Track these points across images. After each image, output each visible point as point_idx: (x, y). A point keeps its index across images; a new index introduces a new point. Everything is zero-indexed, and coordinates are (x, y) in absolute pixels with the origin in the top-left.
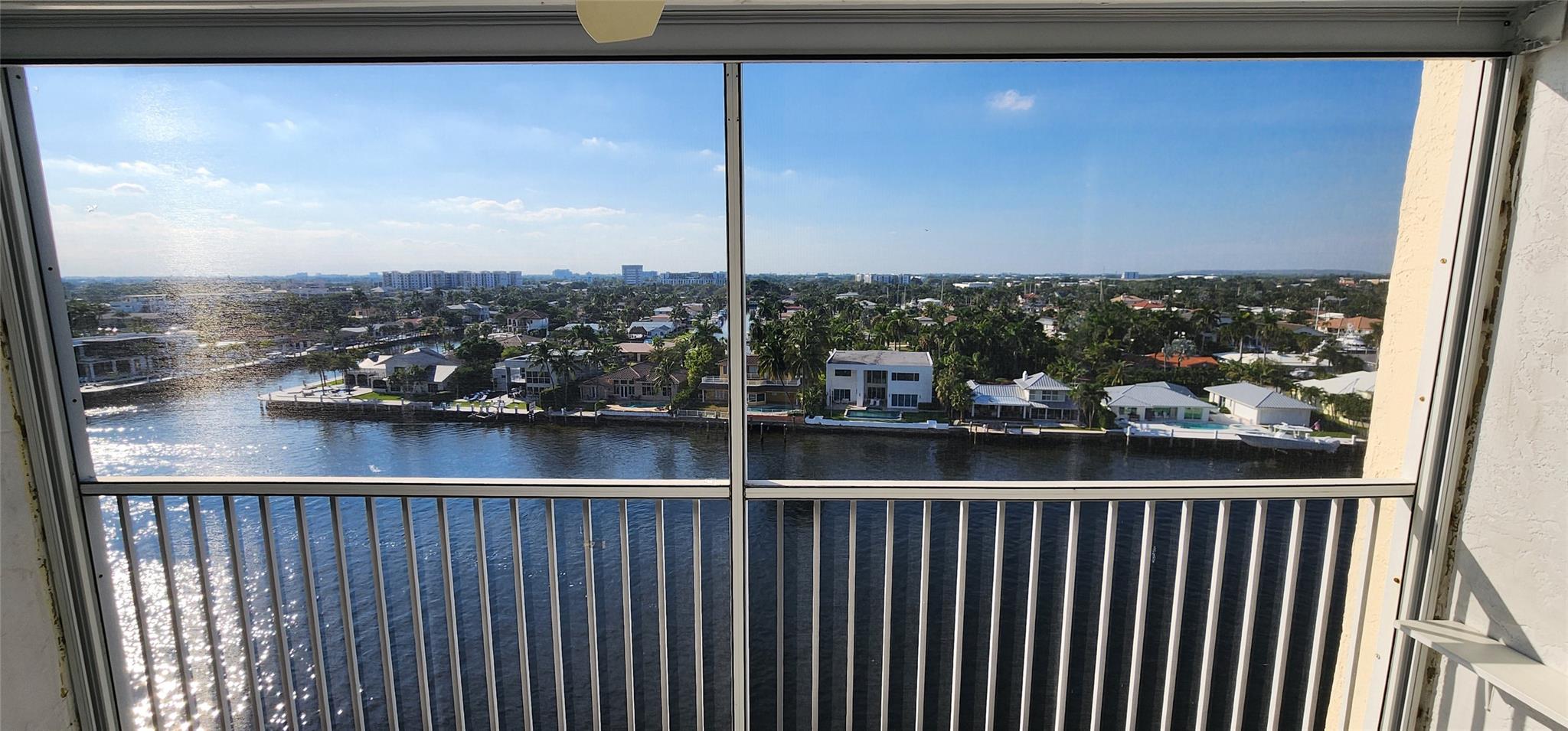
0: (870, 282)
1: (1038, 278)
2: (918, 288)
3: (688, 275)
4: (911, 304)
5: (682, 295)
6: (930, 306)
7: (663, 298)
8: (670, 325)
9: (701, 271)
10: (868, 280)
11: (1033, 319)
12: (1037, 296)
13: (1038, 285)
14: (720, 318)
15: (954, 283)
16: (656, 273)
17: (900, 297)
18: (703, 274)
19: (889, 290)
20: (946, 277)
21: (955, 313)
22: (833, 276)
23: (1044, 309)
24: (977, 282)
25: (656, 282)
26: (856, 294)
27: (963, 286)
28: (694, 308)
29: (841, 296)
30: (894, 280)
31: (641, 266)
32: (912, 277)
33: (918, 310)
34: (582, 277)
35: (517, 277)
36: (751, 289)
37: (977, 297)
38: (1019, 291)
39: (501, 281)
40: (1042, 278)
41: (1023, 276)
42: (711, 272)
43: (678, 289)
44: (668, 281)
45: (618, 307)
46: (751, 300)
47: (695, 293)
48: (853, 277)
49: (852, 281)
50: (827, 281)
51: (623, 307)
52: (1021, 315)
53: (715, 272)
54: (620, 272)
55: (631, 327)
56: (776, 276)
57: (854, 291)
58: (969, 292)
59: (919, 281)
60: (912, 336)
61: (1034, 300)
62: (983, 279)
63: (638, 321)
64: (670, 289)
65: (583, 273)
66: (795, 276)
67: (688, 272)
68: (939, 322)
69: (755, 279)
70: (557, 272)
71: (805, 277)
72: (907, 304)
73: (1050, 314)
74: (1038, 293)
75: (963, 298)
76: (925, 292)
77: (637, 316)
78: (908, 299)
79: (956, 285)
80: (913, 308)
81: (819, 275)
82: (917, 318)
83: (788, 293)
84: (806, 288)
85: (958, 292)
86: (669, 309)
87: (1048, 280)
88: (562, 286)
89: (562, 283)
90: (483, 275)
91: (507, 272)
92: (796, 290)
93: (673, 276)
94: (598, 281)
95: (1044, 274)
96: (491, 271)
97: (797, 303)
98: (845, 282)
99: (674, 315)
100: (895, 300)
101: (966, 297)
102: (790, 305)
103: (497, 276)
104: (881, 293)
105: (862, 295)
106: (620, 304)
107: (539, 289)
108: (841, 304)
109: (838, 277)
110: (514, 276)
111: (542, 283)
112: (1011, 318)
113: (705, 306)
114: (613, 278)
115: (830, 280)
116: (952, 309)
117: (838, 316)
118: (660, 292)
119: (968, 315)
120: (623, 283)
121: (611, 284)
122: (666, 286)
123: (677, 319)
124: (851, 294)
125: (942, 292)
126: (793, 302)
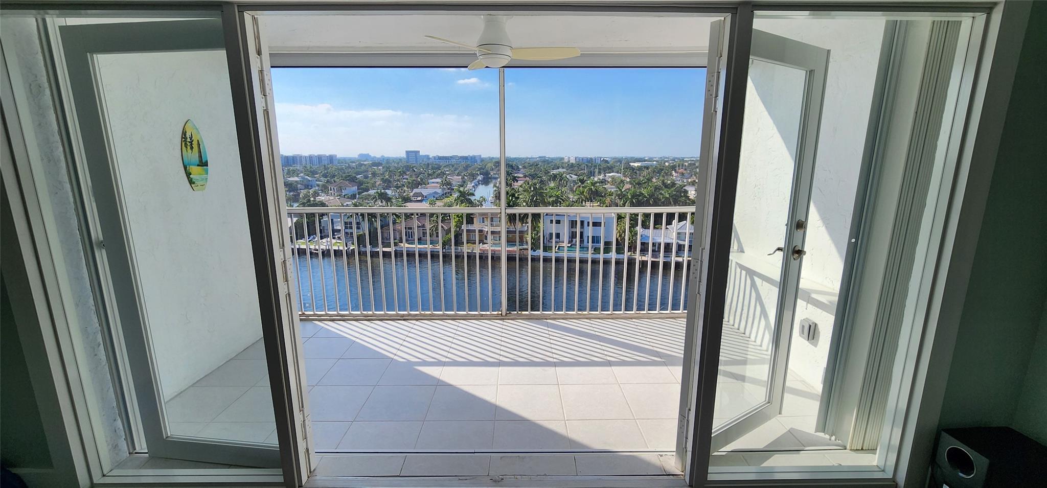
1: (687, 159)
2: (607, 166)
3: (451, 157)
4: (601, 177)
5: (447, 171)
6: (613, 178)
7: (434, 173)
8: (439, 191)
9: (460, 155)
10: (573, 161)
11: (682, 187)
12: (685, 172)
13: (687, 164)
14: (473, 186)
15: (631, 162)
16: (428, 156)
17: (594, 172)
19: (588, 167)
20: (626, 158)
21: (630, 183)
22: (549, 158)
23: (690, 180)
24: (646, 162)
25: (429, 162)
26: (565, 170)
27: (636, 164)
28: (456, 180)
29: (555, 172)
30: (590, 161)
31: (419, 152)
32: (602, 159)
33: (606, 181)
34: (379, 159)
35: (334, 158)
36: (494, 167)
37: (645, 173)
38: (673, 168)
39: (323, 161)
40: (689, 159)
41: (677, 158)
42: (466, 155)
43: (445, 167)
44: (437, 162)
45: (404, 179)
46: (494, 174)
47: (456, 169)
48: (563, 159)
49: (563, 161)
50: (545, 161)
51: (407, 179)
52: (673, 184)
53: (469, 156)
54: (404, 155)
55: (413, 192)
57: (563, 168)
58: (640, 169)
59: (607, 162)
60: (601, 198)
61: (683, 174)
62: (651, 160)
63: (417, 188)
64: (439, 167)
65: (378, 156)
66: (523, 158)
67: (451, 155)
68: (619, 188)
69: (497, 160)
70: (361, 155)
71: (530, 158)
72: (599, 177)
73: (693, 183)
74: (685, 170)
75: (636, 173)
76: (610, 169)
77: (417, 185)
78: (600, 173)
79: (632, 164)
80: (603, 179)
81: (540, 157)
82: (605, 186)
83: (518, 169)
84: (531, 166)
85: (633, 169)
86: (439, 180)
87: (693, 161)
88: (365, 165)
89: (365, 163)
90: (311, 157)
91: (327, 155)
92: (524, 167)
93: (440, 158)
94: (388, 160)
95: (691, 156)
96: (316, 154)
97: (525, 176)
98: (558, 162)
99: (443, 184)
100: (592, 174)
101: (638, 172)
102: (520, 177)
103: (320, 158)
104: (582, 170)
105: (569, 171)
106: (405, 177)
107: (349, 167)
108: (554, 177)
109: (553, 159)
110: (331, 158)
111: (351, 162)
112: (666, 186)
113: (463, 178)
114: (400, 159)
115: (548, 160)
116: (628, 180)
117: (552, 185)
118: (432, 168)
119: (639, 184)
120: (407, 163)
121: (398, 163)
122: (436, 164)
123: (444, 187)
124: (561, 170)
125: (622, 169)
126: (522, 175)
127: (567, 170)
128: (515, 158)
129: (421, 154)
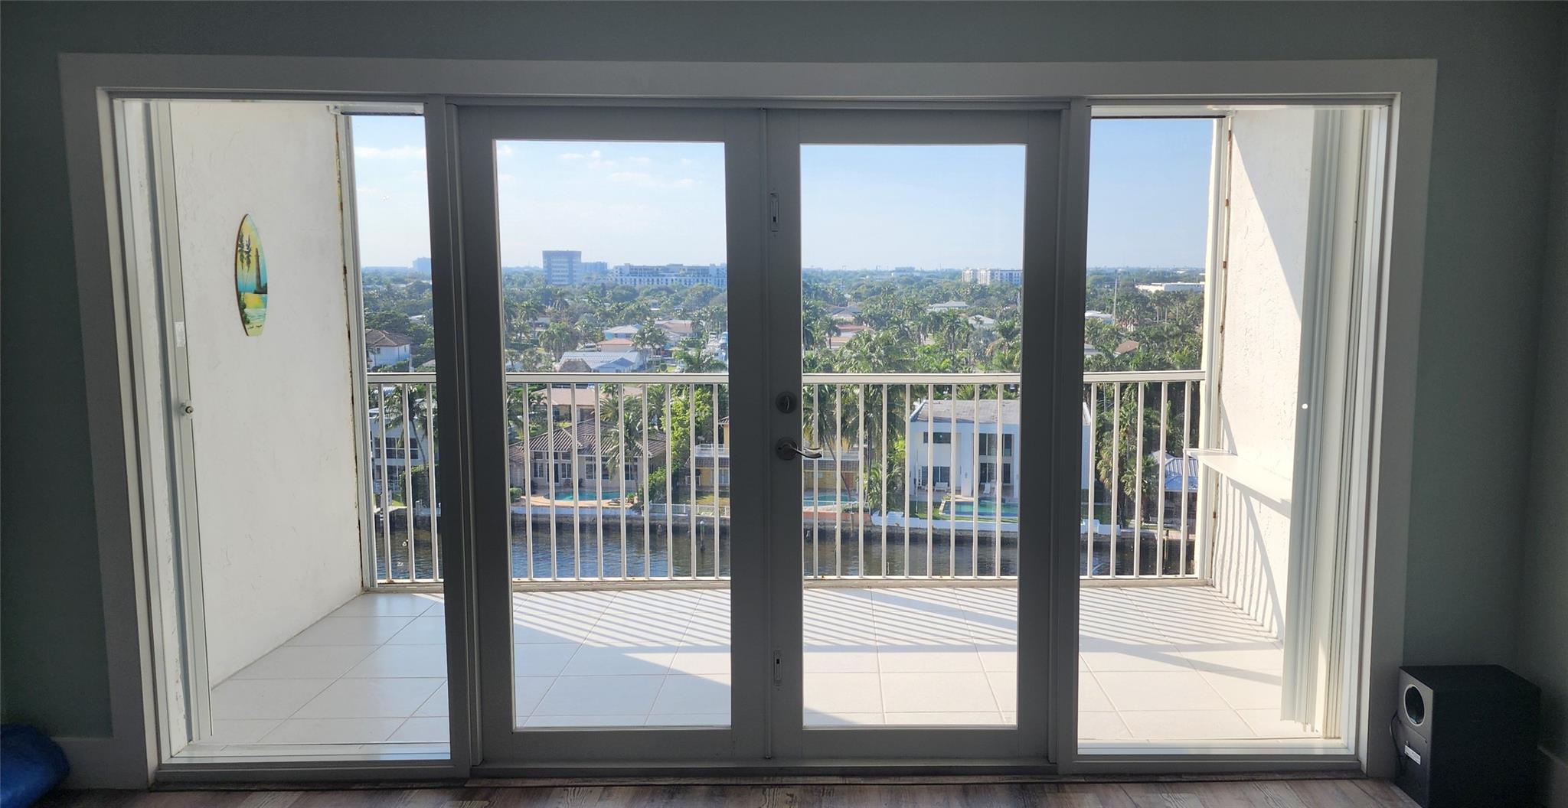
0: (988, 284)
3: (667, 269)
5: (655, 305)
7: (619, 309)
8: (633, 357)
9: (689, 262)
10: (984, 280)
15: (1138, 282)
16: (603, 265)
18: (691, 269)
20: (1125, 273)
21: (1136, 336)
22: (922, 271)
24: (1179, 283)
25: (606, 282)
26: (963, 304)
27: (1153, 289)
29: (937, 308)
31: (579, 253)
43: (647, 294)
44: (628, 281)
45: (537, 325)
47: (678, 300)
48: (957, 274)
49: (957, 281)
50: (912, 280)
51: (547, 326)
54: (539, 263)
55: (563, 361)
56: (822, 273)
57: (959, 298)
58: (1163, 299)
62: (1191, 277)
63: (574, 349)
64: (632, 295)
66: (856, 273)
67: (664, 264)
68: (1106, 351)
71: (872, 274)
75: (1151, 309)
77: (570, 341)
79: (1141, 287)
81: (898, 270)
83: (842, 302)
84: (874, 292)
85: (1142, 300)
86: (631, 329)
92: (858, 297)
93: (635, 271)
97: (859, 320)
98: (944, 284)
99: (642, 338)
102: (846, 323)
104: (1008, 303)
105: (974, 307)
106: (541, 320)
107: (390, 293)
108: (937, 321)
109: (931, 274)
113: (694, 325)
114: (527, 274)
115: (918, 279)
116: (1131, 329)
117: (930, 341)
118: (615, 298)
119: (1159, 338)
120: (547, 282)
121: (522, 284)
122: (623, 288)
123: (646, 346)
124: (953, 304)
125: (1118, 300)
126: (850, 318)
127: (970, 303)
128: (834, 273)
129: (584, 259)
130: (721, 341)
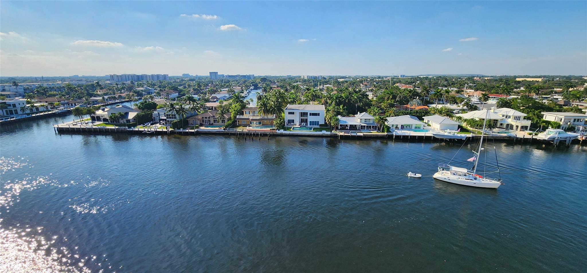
0: (307, 79)
1: (369, 77)
2: (325, 81)
3: (236, 76)
4: (321, 87)
5: (233, 84)
6: (328, 88)
7: (225, 85)
8: (227, 95)
9: (241, 74)
10: (306, 78)
11: (364, 92)
12: (367, 84)
13: (369, 80)
14: (248, 93)
15: (338, 79)
16: (223, 75)
17: (317, 84)
18: (242, 76)
19: (315, 81)
20: (335, 77)
21: (336, 90)
22: (293, 76)
23: (370, 89)
24: (347, 79)
25: (223, 79)
26: (301, 83)
27: (341, 80)
28: (237, 89)
29: (295, 84)
30: (315, 78)
31: (217, 72)
32: (322, 77)
33: (324, 89)
34: (194, 77)
35: (167, 77)
36: (260, 81)
37: (346, 85)
38: (361, 82)
39: (160, 78)
40: (371, 77)
41: (364, 76)
42: (245, 75)
43: (232, 81)
44: (228, 79)
45: (207, 88)
46: (260, 85)
47: (239, 83)
48: (300, 77)
49: (300, 78)
50: (290, 78)
51: (208, 88)
52: (360, 91)
53: (247, 75)
54: (209, 75)
55: (212, 96)
56: (271, 76)
57: (300, 82)
58: (343, 82)
59: (325, 78)
60: (320, 99)
61: (366, 85)
62: (349, 77)
63: (215, 94)
64: (229, 82)
65: (194, 75)
66: (278, 76)
67: (236, 75)
68: (329, 94)
69: (262, 78)
70: (184, 75)
71: (282, 77)
72: (320, 87)
73: (372, 90)
74: (368, 83)
76: (327, 83)
77: (214, 92)
78: (320, 85)
79: (339, 80)
81: (287, 76)
82: (322, 92)
83: (274, 83)
84: (282, 81)
85: (339, 82)
86: (227, 89)
87: (373, 78)
88: (185, 80)
89: (185, 79)
90: (152, 76)
91: (162, 75)
92: (278, 82)
93: (230, 76)
94: (200, 78)
96: (156, 74)
97: (278, 87)
98: (297, 79)
99: (229, 91)
100: (316, 85)
101: (341, 84)
103: (158, 76)
104: (311, 83)
105: (303, 84)
106: (208, 87)
107: (175, 82)
108: (294, 87)
109: (295, 77)
110: (165, 76)
111: (177, 79)
112: (356, 92)
113: (242, 88)
114: (206, 77)
115: (292, 78)
116: (336, 88)
117: (293, 91)
118: (224, 82)
119: (341, 91)
120: (210, 79)
121: (205, 79)
122: (227, 80)
123: (230, 93)
124: (298, 83)
125: (333, 82)
126: (276, 86)
127: (302, 83)
128: (274, 76)
129: (219, 74)
130: (247, 92)
